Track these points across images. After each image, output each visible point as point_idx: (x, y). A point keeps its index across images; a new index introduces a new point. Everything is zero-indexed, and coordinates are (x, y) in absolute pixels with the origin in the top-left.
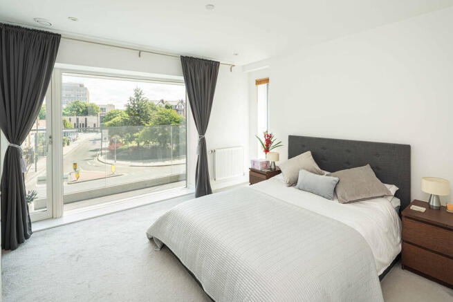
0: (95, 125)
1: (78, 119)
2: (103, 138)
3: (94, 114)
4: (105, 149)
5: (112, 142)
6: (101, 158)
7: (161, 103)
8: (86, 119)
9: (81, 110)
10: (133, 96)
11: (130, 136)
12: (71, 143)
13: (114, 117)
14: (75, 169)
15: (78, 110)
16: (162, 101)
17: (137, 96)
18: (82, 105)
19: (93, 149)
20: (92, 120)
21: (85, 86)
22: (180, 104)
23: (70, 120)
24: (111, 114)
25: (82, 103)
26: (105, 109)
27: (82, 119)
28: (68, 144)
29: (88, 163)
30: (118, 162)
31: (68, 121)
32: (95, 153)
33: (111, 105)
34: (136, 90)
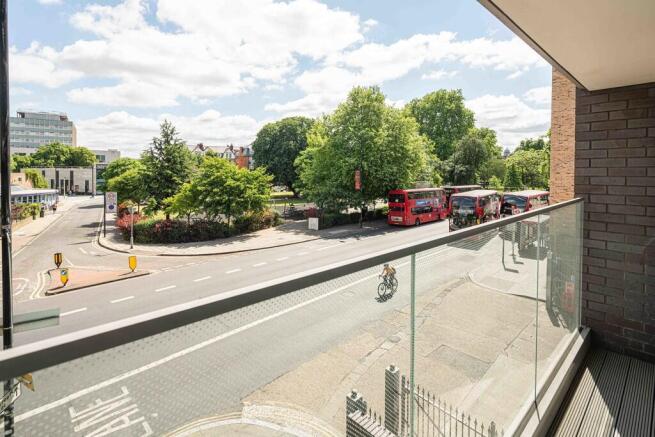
0: (87, 182)
1: (57, 173)
2: (107, 206)
3: (86, 165)
4: (110, 223)
5: (122, 212)
6: (104, 241)
7: (199, 150)
8: (72, 173)
9: (63, 159)
10: (159, 136)
11: (155, 202)
12: (46, 212)
13: (124, 171)
14: (58, 263)
15: (58, 158)
16: (201, 146)
17: (166, 135)
18: (65, 150)
19: (89, 223)
20: (83, 175)
21: (70, 120)
22: (229, 151)
23: (44, 173)
24: (118, 166)
25: (64, 146)
26: (103, 157)
27: (65, 173)
28: (42, 215)
29: (81, 248)
30: (136, 247)
31: (40, 176)
32: (91, 230)
33: (113, 152)
34: (165, 126)
